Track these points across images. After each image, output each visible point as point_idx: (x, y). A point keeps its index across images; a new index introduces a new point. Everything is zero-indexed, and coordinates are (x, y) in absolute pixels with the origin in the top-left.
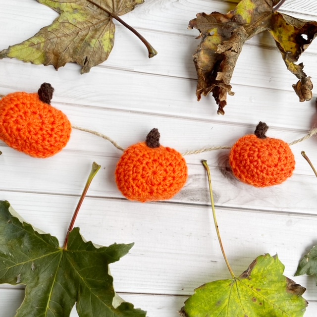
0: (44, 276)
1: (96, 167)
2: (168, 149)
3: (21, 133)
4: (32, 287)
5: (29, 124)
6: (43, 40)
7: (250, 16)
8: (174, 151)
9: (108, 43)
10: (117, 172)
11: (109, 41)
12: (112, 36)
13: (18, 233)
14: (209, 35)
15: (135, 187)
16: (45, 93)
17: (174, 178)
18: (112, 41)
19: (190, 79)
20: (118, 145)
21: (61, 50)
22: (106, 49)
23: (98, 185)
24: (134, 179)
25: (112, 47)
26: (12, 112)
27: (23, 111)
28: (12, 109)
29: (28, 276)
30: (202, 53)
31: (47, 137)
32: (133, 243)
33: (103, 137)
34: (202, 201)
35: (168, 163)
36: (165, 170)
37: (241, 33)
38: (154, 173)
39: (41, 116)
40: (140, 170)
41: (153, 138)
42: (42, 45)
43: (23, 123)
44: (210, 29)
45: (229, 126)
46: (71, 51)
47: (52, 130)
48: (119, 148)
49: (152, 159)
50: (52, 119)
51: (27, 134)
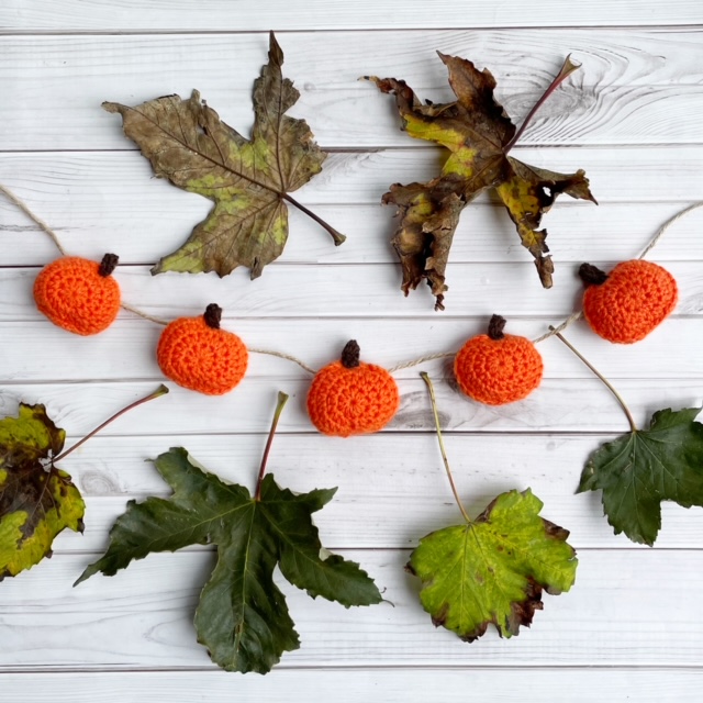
0: (237, 534)
1: (282, 398)
2: (370, 367)
3: (193, 372)
4: (225, 548)
5: (200, 361)
6: (201, 245)
7: (468, 168)
8: (378, 368)
9: (280, 233)
10: (309, 404)
11: (281, 230)
12: (284, 223)
13: (200, 485)
14: (414, 205)
15: (332, 422)
16: (212, 315)
17: (379, 406)
18: (285, 229)
20: (308, 366)
21: (224, 255)
22: (278, 241)
23: (288, 418)
24: (329, 413)
25: (287, 237)
26: (179, 349)
27: (191, 345)
28: (179, 345)
29: (218, 534)
30: (404, 233)
31: (222, 371)
32: (337, 488)
33: (288, 358)
35: (370, 388)
36: (367, 398)
37: (452, 203)
38: (353, 403)
39: (212, 348)
40: (336, 401)
41: (350, 353)
42: (200, 251)
43: (194, 360)
44: (412, 198)
46: (236, 253)
47: (227, 362)
48: (309, 370)
49: (350, 384)
51: (199, 372)
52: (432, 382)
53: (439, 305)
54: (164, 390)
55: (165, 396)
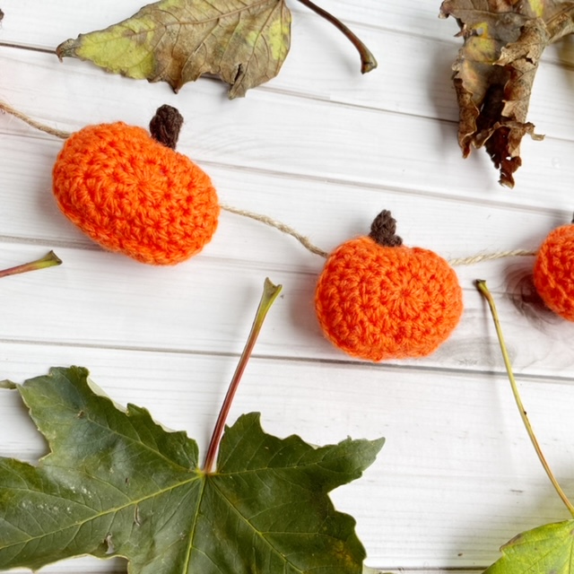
2: (417, 250)
3: (125, 201)
4: (141, 565)
5: (142, 184)
6: (152, 26)
7: (541, 6)
8: (431, 254)
9: (279, 42)
10: (324, 297)
11: (281, 38)
12: (286, 30)
13: (100, 443)
14: (476, 34)
15: (367, 324)
16: (166, 125)
17: (443, 304)
18: (286, 38)
19: (441, 120)
21: (189, 49)
22: (275, 55)
24: (364, 307)
25: (287, 51)
26: (103, 157)
27: (127, 155)
28: (103, 150)
29: (128, 539)
31: (178, 214)
33: (282, 228)
34: (482, 364)
35: (429, 275)
36: (426, 289)
37: (539, 28)
38: (406, 294)
39: (164, 170)
40: (376, 287)
41: (383, 228)
42: (150, 35)
43: (130, 181)
44: (476, 23)
45: (519, 214)
46: (210, 51)
47: (189, 199)
48: (315, 251)
49: (397, 265)
50: (187, 179)
51: (136, 204)
53: (507, 178)
54: (52, 259)
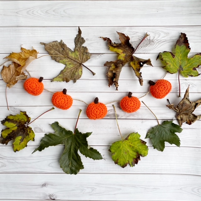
0: (70, 142)
1: (81, 110)
2: (101, 104)
3: (60, 104)
4: (67, 145)
5: (61, 102)
6: (62, 75)
7: (124, 58)
12: (81, 70)
13: (61, 130)
14: (111, 66)
15: (92, 116)
16: (65, 91)
17: (103, 113)
18: (82, 72)
19: (107, 80)
20: (86, 103)
21: (67, 77)
22: (80, 74)
23: (82, 115)
24: (91, 114)
27: (59, 98)
28: (57, 98)
29: (65, 142)
30: (109, 73)
31: (66, 104)
32: (92, 132)
33: (82, 101)
34: (114, 117)
35: (101, 108)
36: (100, 111)
37: (120, 66)
38: (97, 112)
39: (64, 99)
40: (93, 111)
41: (96, 100)
42: (62, 77)
43: (60, 102)
46: (70, 77)
47: (68, 102)
49: (96, 107)
50: (67, 99)
52: (115, 107)
53: (117, 89)
54: (53, 108)
55: (54, 110)
